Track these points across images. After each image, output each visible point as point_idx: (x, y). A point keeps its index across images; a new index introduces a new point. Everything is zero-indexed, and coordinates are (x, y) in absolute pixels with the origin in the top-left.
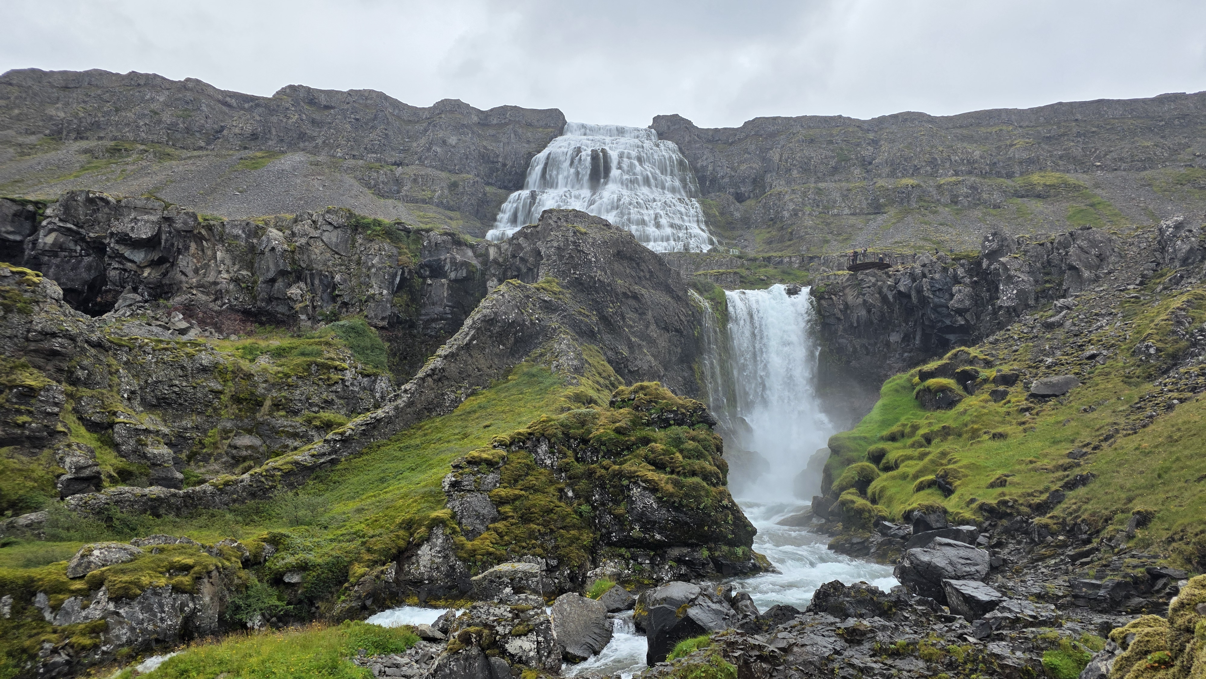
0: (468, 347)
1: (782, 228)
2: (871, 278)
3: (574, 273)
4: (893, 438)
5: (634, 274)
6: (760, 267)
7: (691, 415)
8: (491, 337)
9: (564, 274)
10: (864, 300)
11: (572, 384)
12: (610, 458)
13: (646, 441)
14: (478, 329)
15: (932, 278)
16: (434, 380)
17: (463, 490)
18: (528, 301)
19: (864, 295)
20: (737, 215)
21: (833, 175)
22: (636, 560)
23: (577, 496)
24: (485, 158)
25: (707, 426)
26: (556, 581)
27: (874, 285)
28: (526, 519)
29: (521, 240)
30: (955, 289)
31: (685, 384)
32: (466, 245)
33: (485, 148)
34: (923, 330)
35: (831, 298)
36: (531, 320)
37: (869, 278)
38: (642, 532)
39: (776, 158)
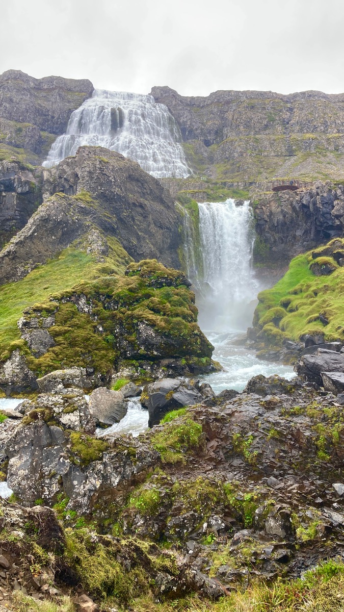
0: (31, 237)
1: (233, 164)
2: (286, 196)
3: (101, 189)
4: (295, 293)
5: (140, 190)
6: (219, 188)
7: (176, 280)
8: (46, 231)
9: (93, 190)
10: (282, 209)
11: (100, 261)
12: (125, 307)
13: (148, 296)
14: (38, 225)
15: (322, 196)
16: (10, 259)
17: (31, 328)
18: (70, 207)
19: (282, 206)
20: (205, 154)
21: (265, 130)
22: (142, 367)
23: (105, 330)
24: (39, 112)
25: (186, 287)
26: (93, 381)
27: (288, 200)
28: (72, 344)
29: (65, 167)
30: (335, 202)
31: (172, 262)
32: (28, 170)
33: (40, 105)
34: (316, 228)
35: (262, 208)
36: (73, 220)
37: (285, 195)
38: (146, 350)
39: (230, 117)
